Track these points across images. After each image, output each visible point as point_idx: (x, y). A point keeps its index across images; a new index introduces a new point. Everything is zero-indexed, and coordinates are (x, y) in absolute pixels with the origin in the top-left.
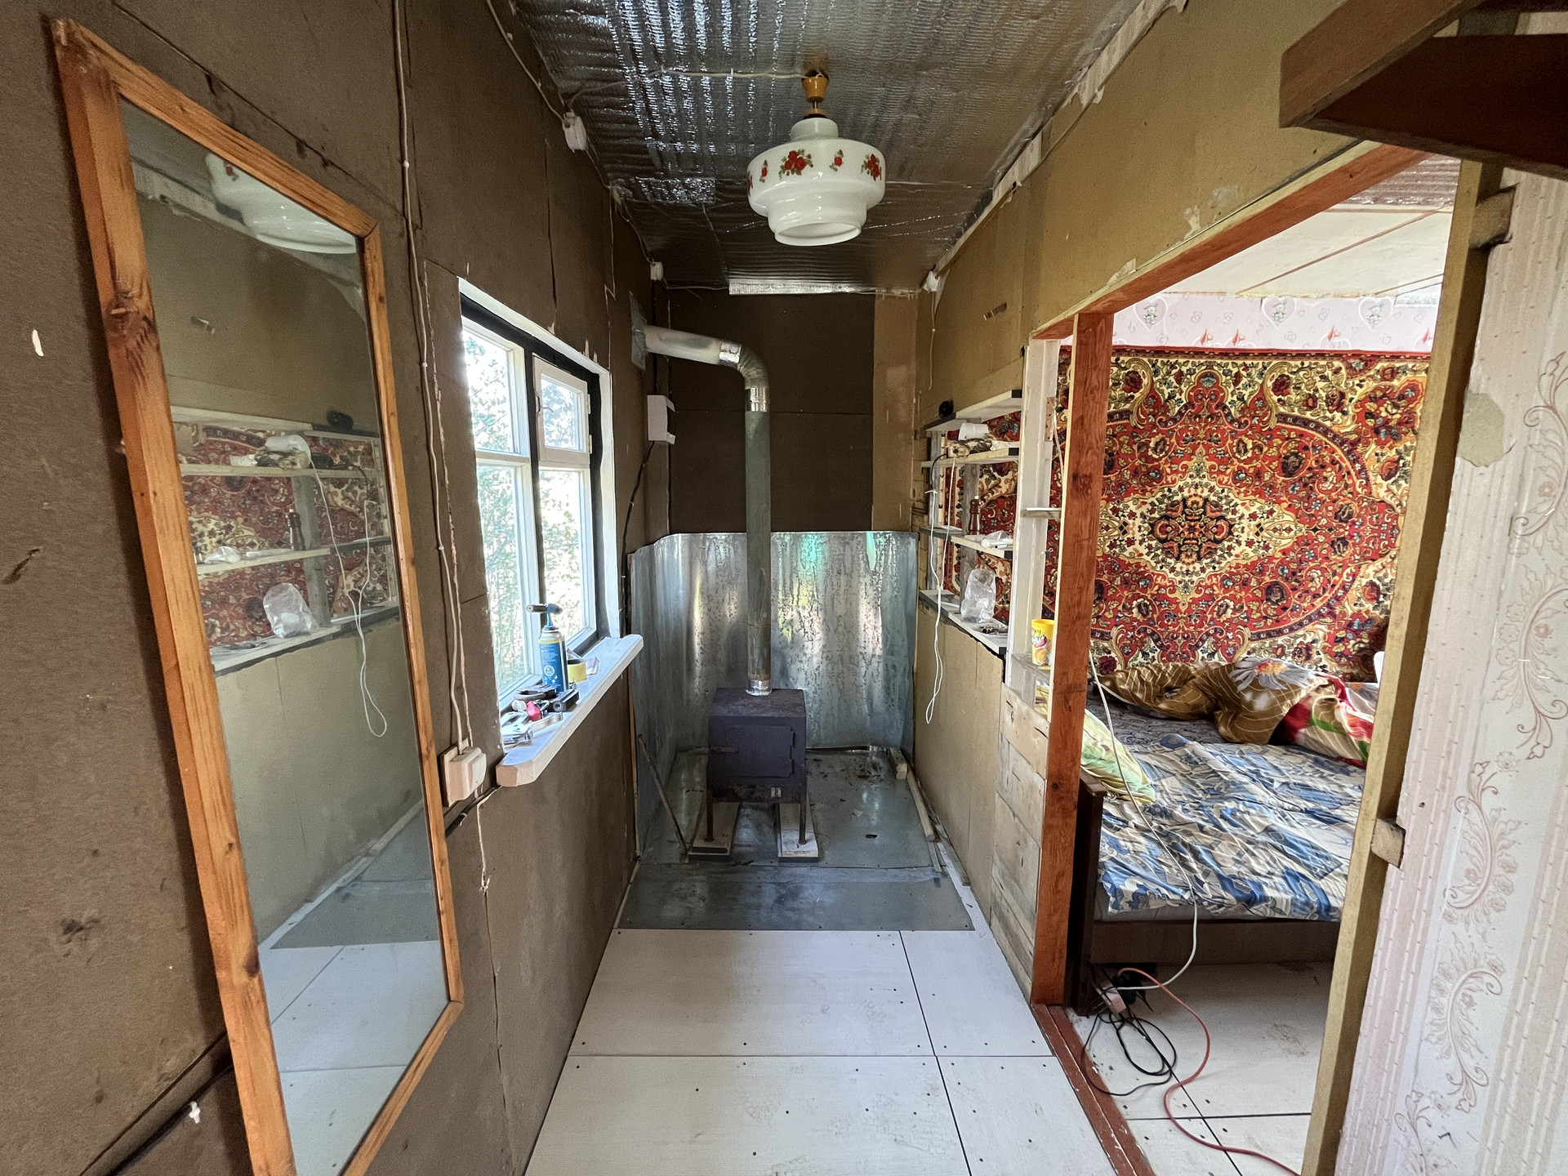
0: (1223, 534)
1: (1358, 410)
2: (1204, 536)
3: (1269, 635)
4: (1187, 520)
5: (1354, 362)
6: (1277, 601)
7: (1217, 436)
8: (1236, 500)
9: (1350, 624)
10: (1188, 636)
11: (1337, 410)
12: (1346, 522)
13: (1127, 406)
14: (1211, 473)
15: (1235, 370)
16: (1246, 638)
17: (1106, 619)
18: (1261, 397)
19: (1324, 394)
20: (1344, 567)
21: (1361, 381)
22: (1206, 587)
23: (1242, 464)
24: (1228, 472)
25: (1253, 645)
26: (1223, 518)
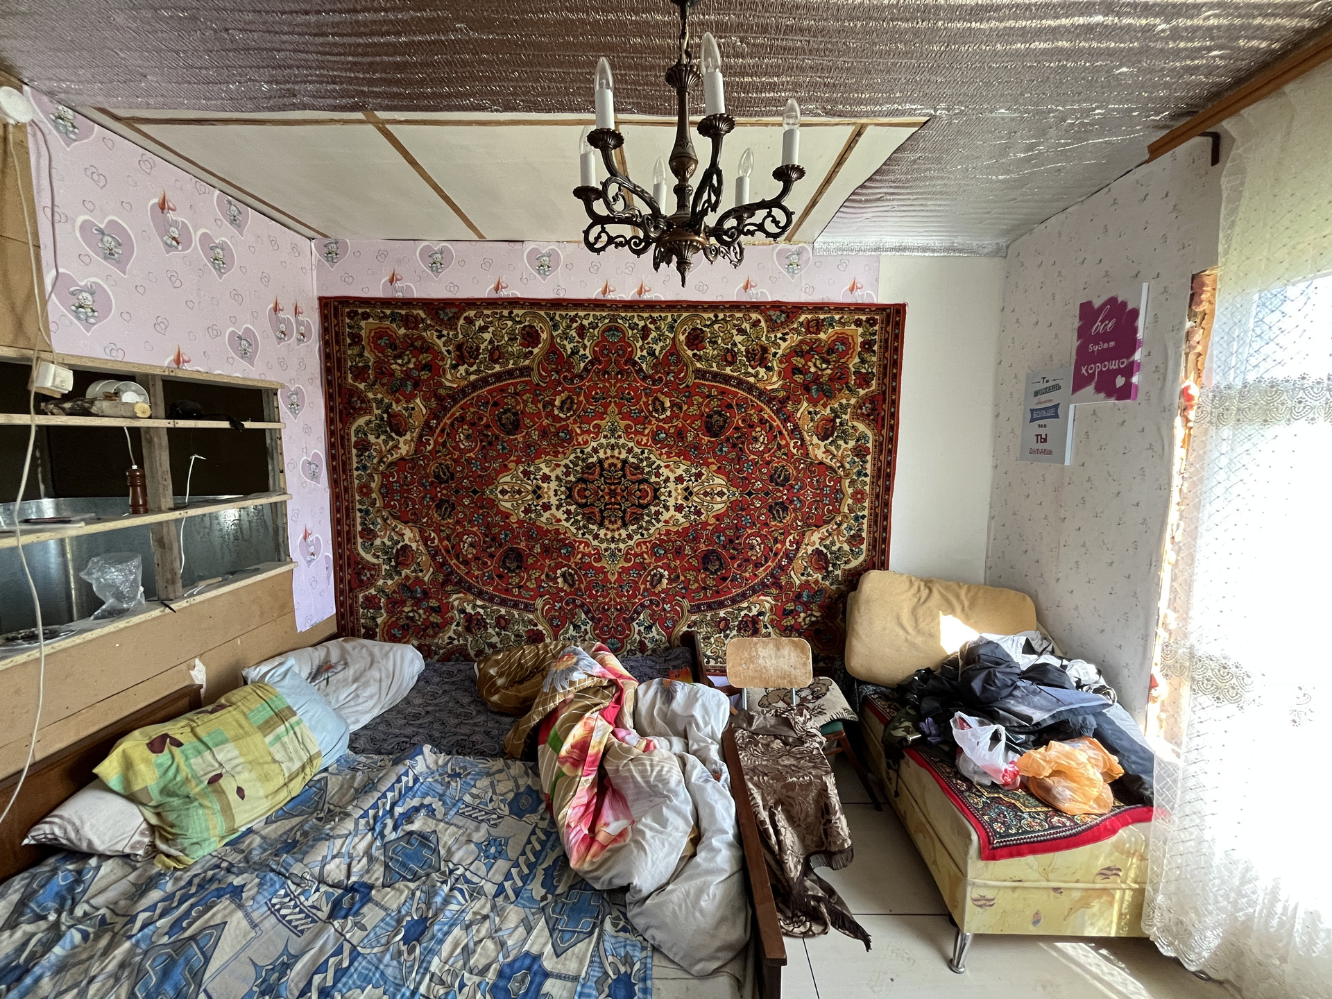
0: (649, 498)
1: (783, 366)
2: (627, 500)
3: (710, 607)
4: (606, 483)
5: (774, 314)
6: (716, 571)
7: (629, 394)
8: (658, 462)
9: (798, 596)
10: (621, 608)
11: (760, 365)
12: (783, 486)
13: (527, 362)
14: (628, 434)
15: (642, 324)
16: (685, 611)
17: (528, 589)
18: (674, 351)
19: (743, 349)
20: (786, 533)
21: (784, 334)
22: (636, 555)
23: (661, 424)
24: (646, 432)
25: (693, 618)
26: (646, 481)
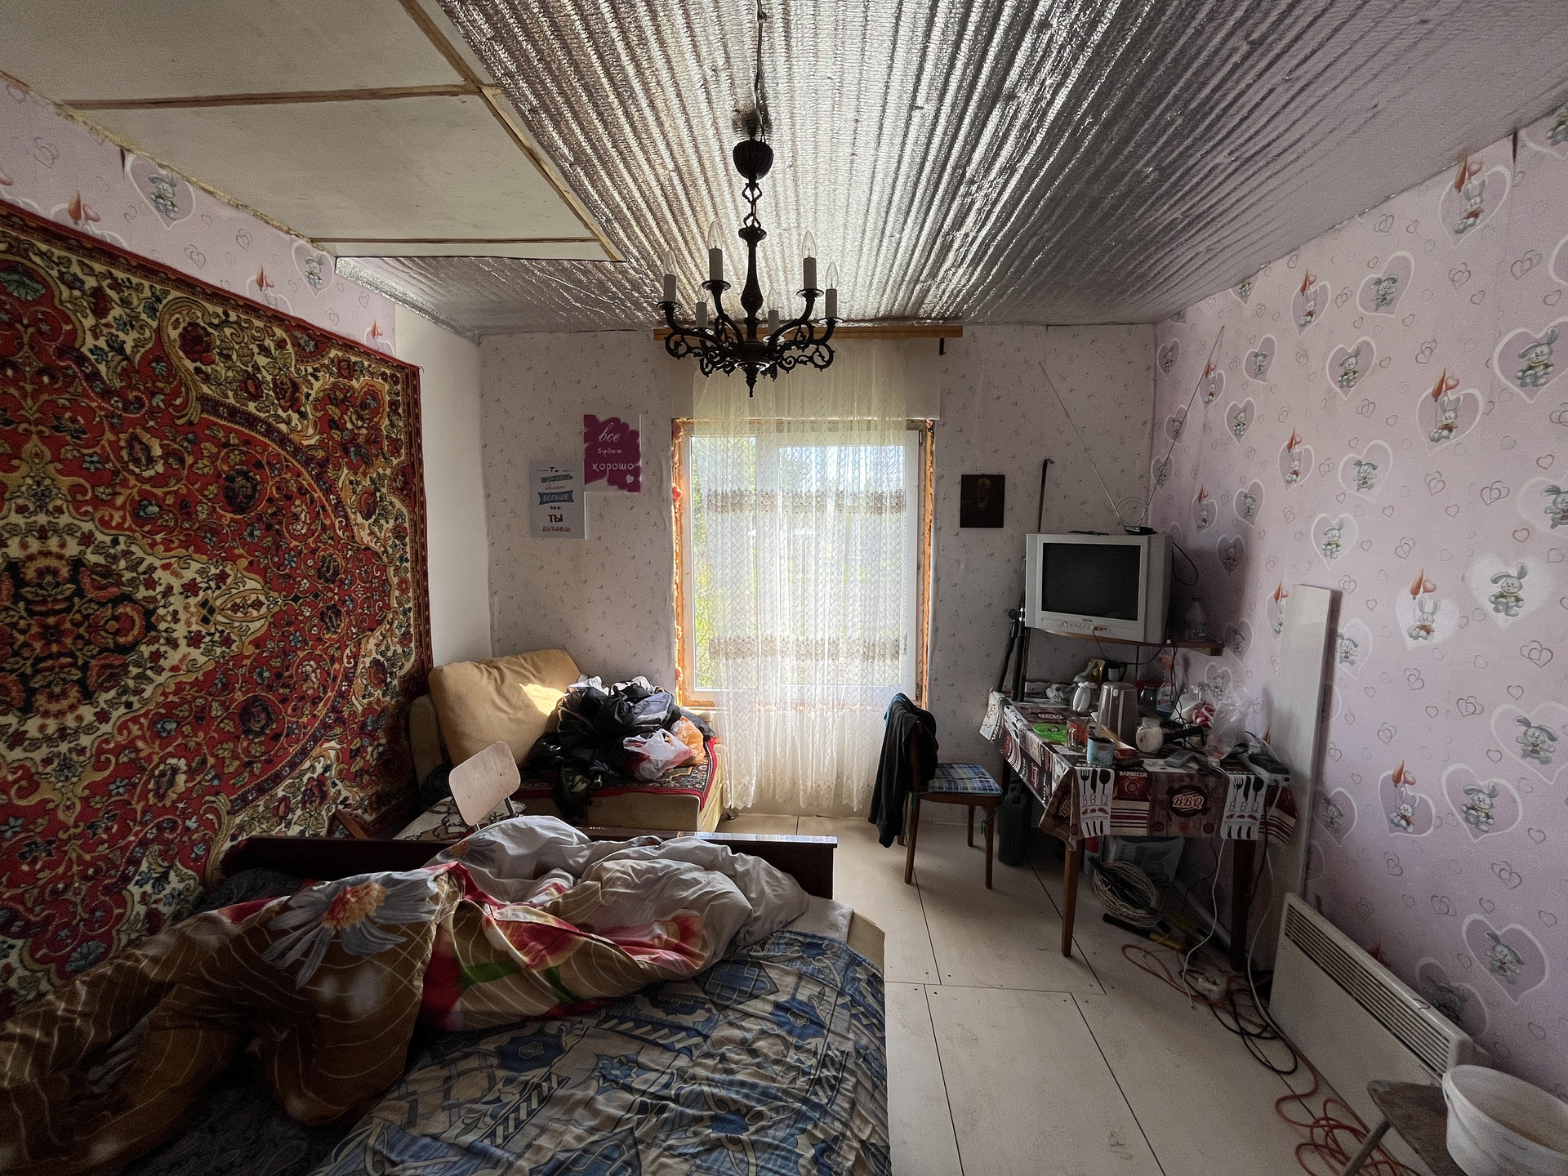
0: (136, 631)
1: (319, 414)
2: (88, 643)
3: (261, 790)
5: (303, 338)
6: (263, 728)
8: (149, 560)
9: (363, 726)
11: (291, 407)
12: (333, 582)
14: (77, 505)
15: (91, 282)
16: (224, 813)
18: (159, 352)
19: (269, 378)
20: (342, 648)
21: (315, 370)
22: (118, 750)
23: (147, 487)
25: (238, 820)
26: (128, 598)
